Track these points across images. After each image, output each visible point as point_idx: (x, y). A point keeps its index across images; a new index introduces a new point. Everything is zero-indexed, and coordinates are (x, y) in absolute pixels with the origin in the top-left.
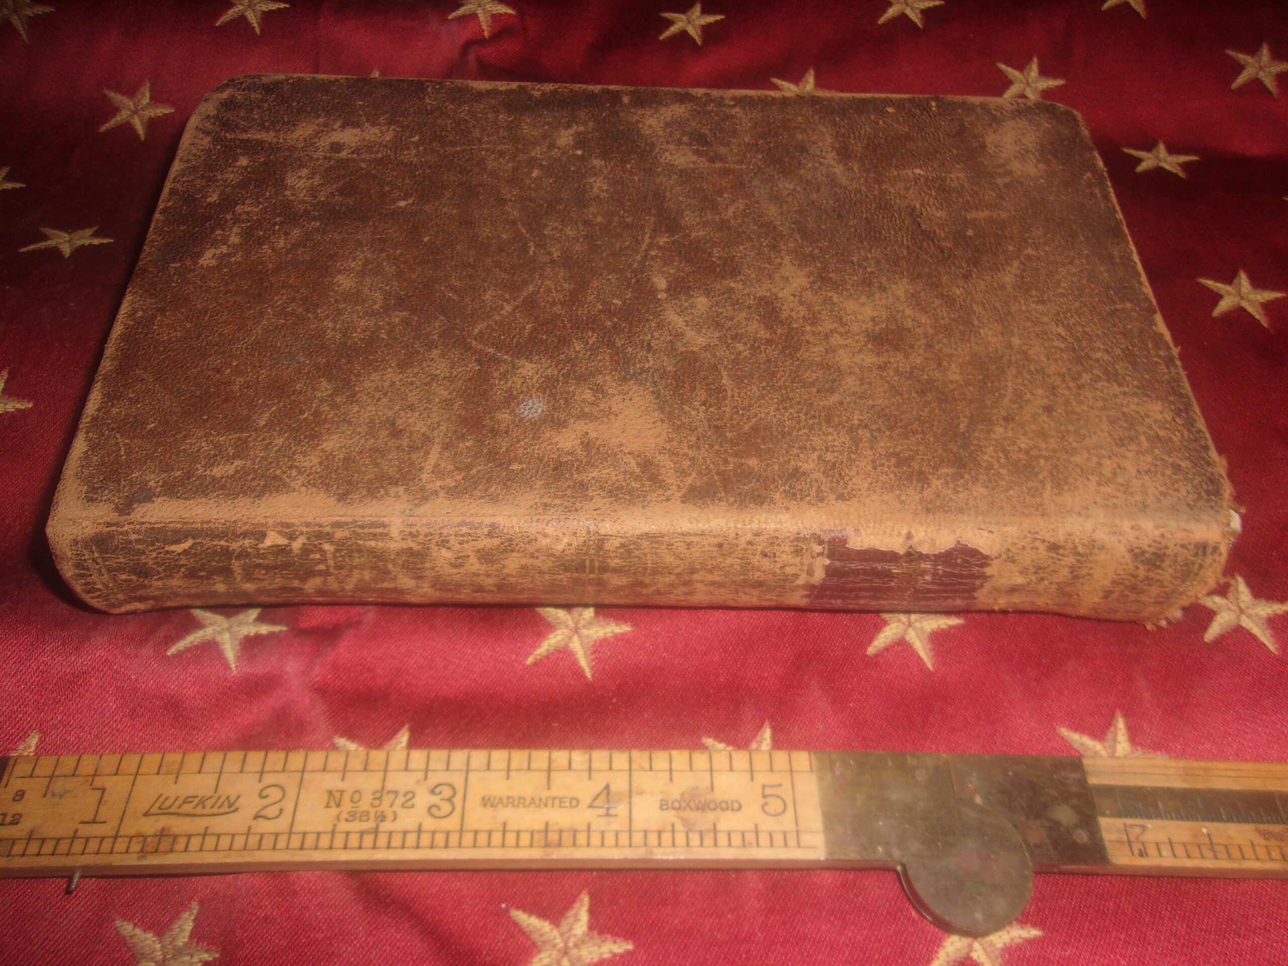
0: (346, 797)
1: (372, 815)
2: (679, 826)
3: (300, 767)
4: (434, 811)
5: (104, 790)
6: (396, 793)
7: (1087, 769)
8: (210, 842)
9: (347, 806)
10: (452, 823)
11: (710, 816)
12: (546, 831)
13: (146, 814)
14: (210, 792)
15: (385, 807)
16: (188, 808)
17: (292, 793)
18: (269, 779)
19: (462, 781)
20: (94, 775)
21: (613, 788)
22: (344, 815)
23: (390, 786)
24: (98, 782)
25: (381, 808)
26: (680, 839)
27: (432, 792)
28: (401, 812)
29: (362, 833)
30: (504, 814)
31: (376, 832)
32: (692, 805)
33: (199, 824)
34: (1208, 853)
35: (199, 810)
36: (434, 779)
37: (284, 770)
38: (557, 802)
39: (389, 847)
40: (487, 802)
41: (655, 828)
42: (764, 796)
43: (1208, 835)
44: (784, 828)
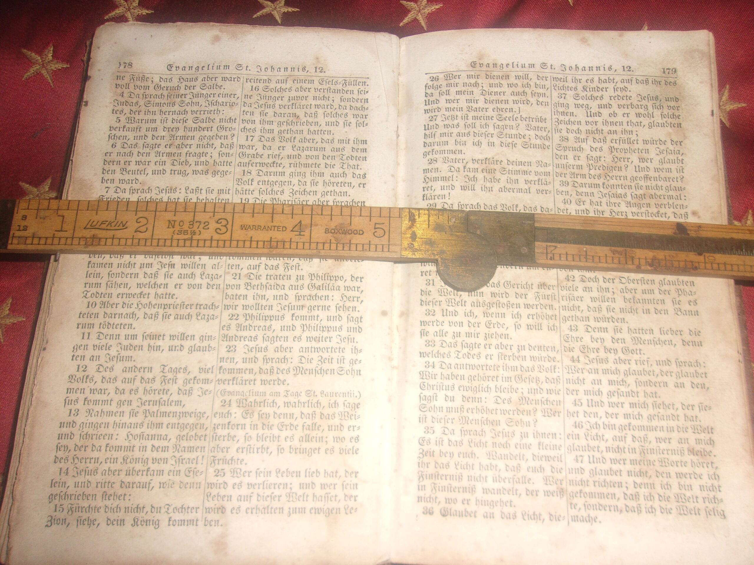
0: (177, 224)
1: (189, 232)
2: (333, 241)
3: (154, 209)
4: (218, 231)
5: (63, 216)
6: (200, 222)
7: (536, 219)
8: (116, 242)
9: (177, 228)
10: (227, 236)
11: (348, 236)
12: (271, 241)
13: (85, 228)
14: (113, 220)
15: (195, 228)
16: (104, 226)
17: (151, 221)
18: (140, 214)
19: (231, 218)
20: (58, 210)
21: (303, 223)
22: (176, 232)
23: (197, 219)
24: (60, 212)
25: (193, 229)
26: (333, 246)
27: (217, 222)
28: (202, 231)
29: (185, 240)
30: (251, 233)
31: (191, 239)
32: (340, 231)
33: (110, 234)
34: (583, 259)
35: (109, 227)
36: (217, 216)
37: (146, 211)
38: (276, 228)
39: (197, 247)
40: (243, 227)
41: (322, 241)
42: (375, 228)
43: (586, 251)
44: (383, 243)
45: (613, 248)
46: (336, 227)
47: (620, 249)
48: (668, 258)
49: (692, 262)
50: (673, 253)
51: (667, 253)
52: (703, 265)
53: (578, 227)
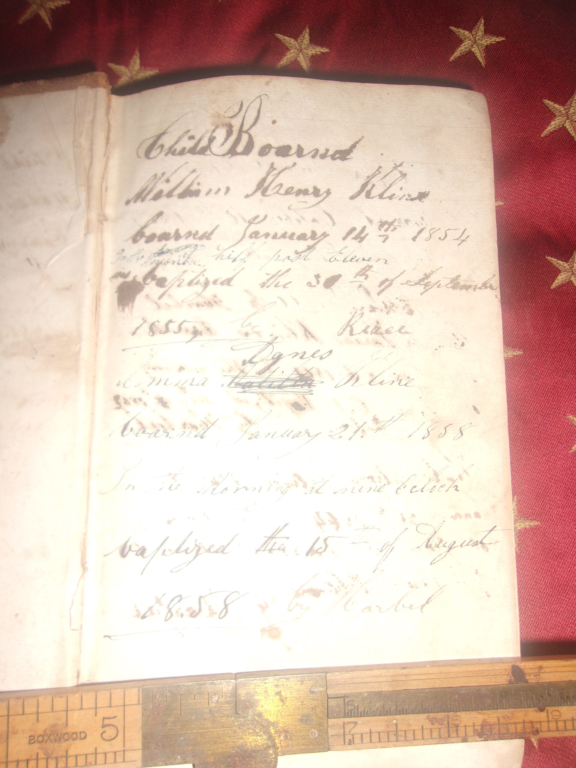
2: (41, 755)
7: (328, 683)
11: (64, 745)
26: (42, 764)
32: (52, 738)
34: (392, 738)
41: (25, 758)
42: (104, 726)
43: (396, 725)
44: (114, 749)
45: (432, 715)
46: (45, 731)
47: (440, 715)
48: (501, 720)
49: (532, 722)
50: (507, 712)
51: (501, 712)
52: (546, 724)
53: (385, 688)
